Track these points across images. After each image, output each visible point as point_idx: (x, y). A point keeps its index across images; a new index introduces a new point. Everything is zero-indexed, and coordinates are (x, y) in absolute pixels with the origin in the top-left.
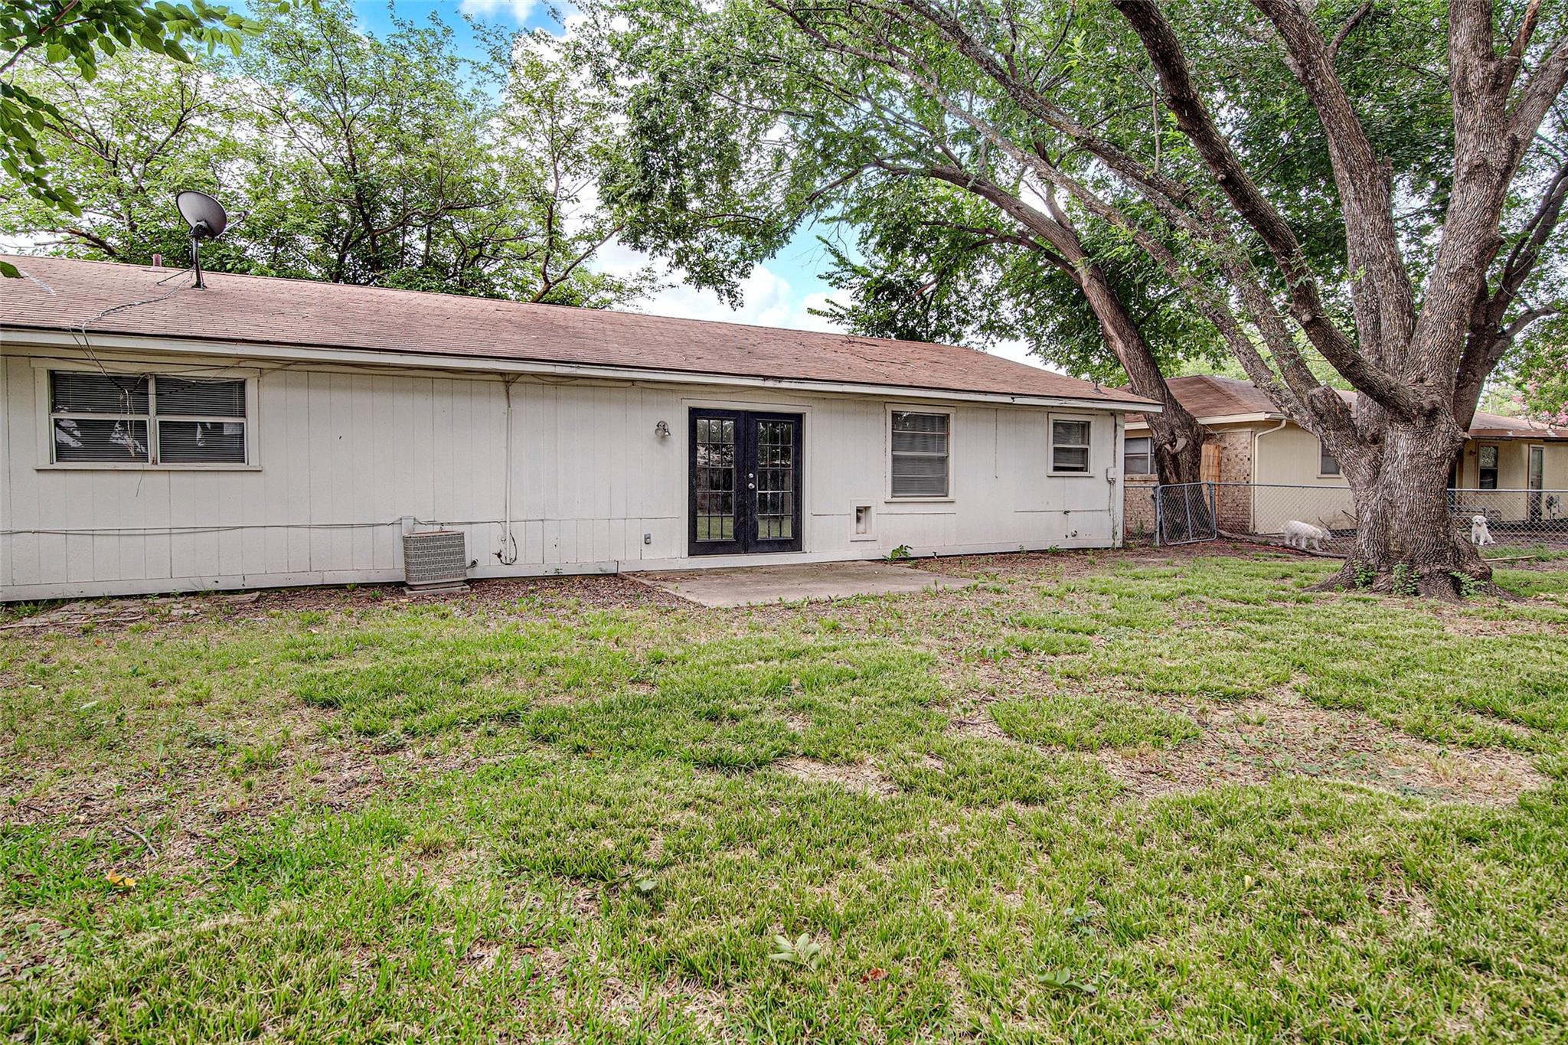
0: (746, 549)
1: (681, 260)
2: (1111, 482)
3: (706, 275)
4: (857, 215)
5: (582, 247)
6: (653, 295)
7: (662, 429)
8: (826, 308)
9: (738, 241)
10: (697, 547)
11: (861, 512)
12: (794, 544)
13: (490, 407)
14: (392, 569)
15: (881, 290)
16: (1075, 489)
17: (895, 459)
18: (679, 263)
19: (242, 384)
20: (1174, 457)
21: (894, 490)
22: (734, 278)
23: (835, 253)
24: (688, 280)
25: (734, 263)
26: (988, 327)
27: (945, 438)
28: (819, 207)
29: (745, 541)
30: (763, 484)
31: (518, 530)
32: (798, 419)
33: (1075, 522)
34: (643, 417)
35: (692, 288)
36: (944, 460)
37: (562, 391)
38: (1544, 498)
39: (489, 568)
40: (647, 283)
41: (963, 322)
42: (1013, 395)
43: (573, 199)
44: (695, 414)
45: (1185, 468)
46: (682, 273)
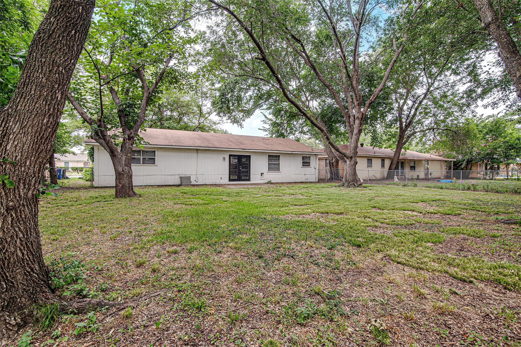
0: (239, 181)
1: (229, 118)
2: (315, 168)
3: (235, 121)
4: (269, 108)
5: (207, 116)
6: (223, 124)
7: (224, 158)
8: (263, 128)
9: (242, 114)
10: (230, 180)
11: (262, 174)
12: (249, 180)
13: (194, 155)
14: (178, 182)
15: (275, 124)
16: (307, 170)
17: (269, 164)
18: (229, 119)
19: (155, 151)
20: (332, 163)
21: (269, 170)
22: (241, 121)
23: (265, 116)
24: (231, 122)
25: (241, 118)
26: (301, 132)
27: (279, 160)
28: (260, 107)
29: (239, 179)
30: (243, 168)
31: (198, 176)
32: (250, 156)
33: (307, 176)
34: (221, 156)
35: (232, 124)
36: (279, 164)
37: (206, 152)
38: (429, 173)
39: (193, 183)
40: (221, 122)
41: (295, 131)
42: (292, 152)
43: (206, 106)
44: (230, 156)
45: (334, 166)
46: (229, 121)
